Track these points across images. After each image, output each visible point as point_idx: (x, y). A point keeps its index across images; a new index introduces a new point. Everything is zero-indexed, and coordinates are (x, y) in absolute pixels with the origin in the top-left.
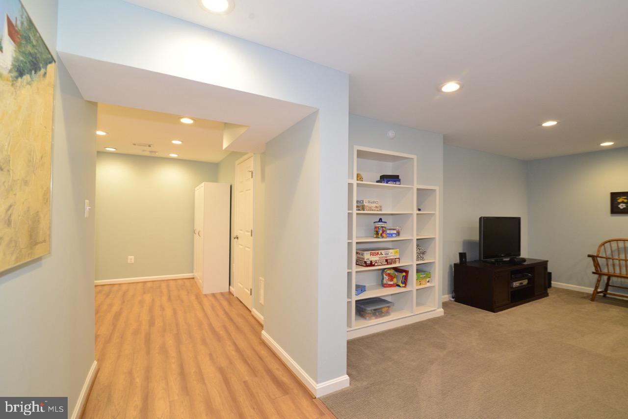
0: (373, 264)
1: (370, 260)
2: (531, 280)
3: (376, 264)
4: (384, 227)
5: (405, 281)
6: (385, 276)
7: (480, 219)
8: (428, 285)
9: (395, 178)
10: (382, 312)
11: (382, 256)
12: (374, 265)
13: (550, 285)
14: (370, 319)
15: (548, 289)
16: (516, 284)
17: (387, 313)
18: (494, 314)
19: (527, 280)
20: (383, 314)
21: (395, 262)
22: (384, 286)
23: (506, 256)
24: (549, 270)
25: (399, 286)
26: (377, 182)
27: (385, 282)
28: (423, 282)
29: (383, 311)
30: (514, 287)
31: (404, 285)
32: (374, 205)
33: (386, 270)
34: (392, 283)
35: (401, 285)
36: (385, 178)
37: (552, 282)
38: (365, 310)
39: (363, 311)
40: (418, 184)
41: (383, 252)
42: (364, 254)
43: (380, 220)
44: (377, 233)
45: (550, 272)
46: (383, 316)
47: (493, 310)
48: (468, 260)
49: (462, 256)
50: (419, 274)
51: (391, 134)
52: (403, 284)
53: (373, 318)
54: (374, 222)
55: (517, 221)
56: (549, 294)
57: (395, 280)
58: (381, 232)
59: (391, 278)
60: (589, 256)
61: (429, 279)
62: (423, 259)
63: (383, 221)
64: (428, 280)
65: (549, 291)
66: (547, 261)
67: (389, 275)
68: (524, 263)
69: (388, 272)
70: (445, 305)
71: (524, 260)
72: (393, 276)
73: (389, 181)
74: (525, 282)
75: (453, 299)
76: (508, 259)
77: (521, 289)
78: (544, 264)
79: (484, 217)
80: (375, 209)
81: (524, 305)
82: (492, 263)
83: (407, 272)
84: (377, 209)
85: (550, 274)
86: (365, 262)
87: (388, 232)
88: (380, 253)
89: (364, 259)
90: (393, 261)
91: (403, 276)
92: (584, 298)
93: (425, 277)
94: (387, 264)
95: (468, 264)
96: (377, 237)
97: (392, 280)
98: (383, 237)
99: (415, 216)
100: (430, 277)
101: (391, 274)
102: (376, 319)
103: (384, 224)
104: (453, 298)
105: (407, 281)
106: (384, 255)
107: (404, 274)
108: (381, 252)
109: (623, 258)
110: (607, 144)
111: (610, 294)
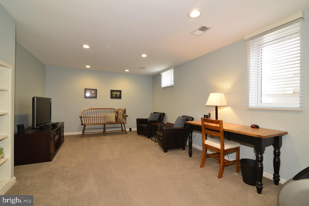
2: (60, 134)
18: (51, 162)
19: (58, 135)
23: (45, 123)
49: (20, 127)
55: (50, 100)
56: (64, 140)
60: (80, 117)
71: (58, 123)
81: (59, 150)
100: (3, 153)
109: (89, 116)
110: (88, 67)
111: (85, 133)
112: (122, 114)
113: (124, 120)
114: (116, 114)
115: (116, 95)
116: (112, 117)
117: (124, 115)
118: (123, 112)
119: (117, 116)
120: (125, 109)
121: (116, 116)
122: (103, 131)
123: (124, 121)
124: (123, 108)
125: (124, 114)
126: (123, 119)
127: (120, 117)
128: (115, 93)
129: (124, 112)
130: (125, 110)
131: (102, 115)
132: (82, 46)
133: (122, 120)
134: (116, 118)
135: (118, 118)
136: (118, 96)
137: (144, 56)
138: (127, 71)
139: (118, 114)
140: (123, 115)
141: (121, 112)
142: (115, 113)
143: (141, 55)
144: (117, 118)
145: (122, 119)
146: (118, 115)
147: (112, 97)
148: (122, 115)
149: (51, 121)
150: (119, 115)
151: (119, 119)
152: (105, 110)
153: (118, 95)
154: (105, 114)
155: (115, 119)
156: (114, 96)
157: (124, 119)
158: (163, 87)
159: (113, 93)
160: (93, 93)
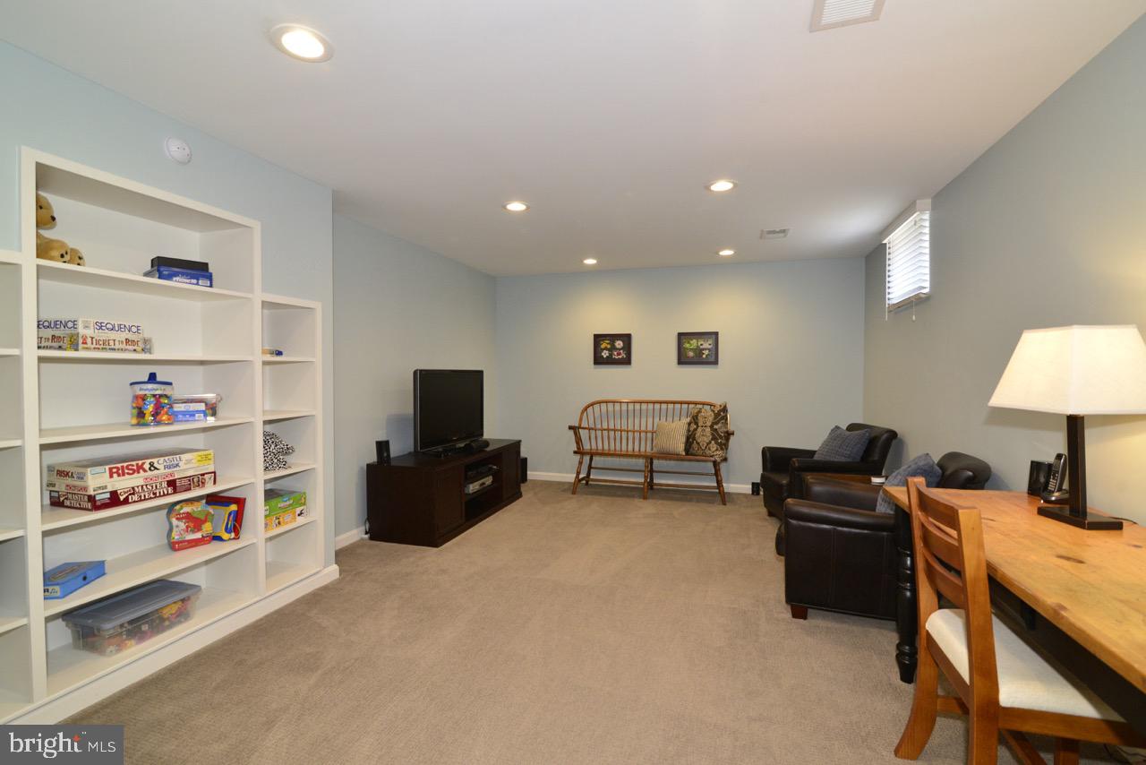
0: (122, 498)
1: (110, 489)
2: (496, 476)
3: (135, 498)
4: (166, 396)
5: (236, 524)
6: (174, 521)
7: (415, 372)
8: (300, 520)
9: (198, 270)
10: (162, 620)
11: (156, 472)
12: (126, 502)
13: (524, 478)
14: (120, 647)
15: (522, 485)
16: (473, 488)
17: (182, 615)
18: (435, 550)
19: (491, 477)
20: (167, 623)
21: (202, 483)
22: (175, 546)
23: (460, 440)
24: (523, 454)
25: (219, 539)
26: (147, 274)
27: (175, 536)
28: (287, 517)
29: (166, 616)
30: (471, 492)
31: (233, 535)
32: (124, 335)
33: (178, 507)
34: (198, 535)
35: (225, 536)
36: (164, 266)
37: (528, 473)
38: (99, 630)
39: (94, 635)
40: (264, 290)
41: (160, 463)
42: (84, 474)
43: (152, 378)
44: (141, 414)
45: (526, 456)
46: (164, 629)
47: (435, 543)
48: (392, 456)
49: (382, 447)
50: (273, 502)
51: (175, 148)
52: (230, 532)
53: (133, 642)
54: (132, 384)
55: (478, 375)
56: (523, 493)
57: (207, 528)
58: (150, 408)
59: (195, 522)
60: (570, 428)
61: (302, 508)
62: (285, 465)
63: (159, 378)
64: (298, 510)
65: (523, 488)
66: (520, 441)
67: (188, 517)
68: (488, 449)
69: (187, 509)
70: (342, 556)
71: (487, 443)
72: (203, 517)
73: (176, 274)
74: (488, 480)
75: (367, 536)
76: (462, 445)
77: (484, 492)
78: (516, 445)
79: (421, 371)
80: (124, 346)
81: (484, 521)
82: (438, 455)
83: (240, 502)
84: (131, 348)
85: (525, 460)
86: (91, 499)
87: (179, 407)
88: (147, 466)
89: (85, 489)
90: (199, 480)
91: (230, 514)
92: (564, 491)
93: (290, 505)
94: (175, 492)
95: (393, 463)
96: (139, 424)
97: (198, 528)
98: (158, 423)
99: (258, 366)
100: (304, 504)
101: (195, 515)
102: (137, 644)
103: (163, 387)
104: (366, 533)
105: (240, 526)
106: (162, 471)
107: (234, 507)
108: (152, 465)
109: (605, 426)
110: (590, 262)
111: (593, 480)
112: (709, 424)
113: (717, 450)
114: (689, 424)
115: (699, 351)
116: (674, 434)
117: (715, 427)
118: (715, 419)
119: (692, 429)
120: (725, 407)
121: (689, 431)
122: (643, 480)
123: (715, 453)
124: (718, 401)
125: (717, 423)
126: (713, 446)
127: (704, 436)
128: (694, 343)
129: (717, 415)
130: (725, 409)
131: (647, 423)
132: (504, 207)
133: (709, 449)
134: (688, 438)
135: (694, 439)
136: (704, 356)
137: (722, 186)
138: (727, 253)
139: (697, 424)
140: (711, 427)
141: (708, 416)
142: (689, 420)
143: (708, 188)
144: (690, 439)
145: (710, 442)
146: (698, 426)
147: (683, 360)
148: (708, 429)
149: (482, 435)
150: (700, 429)
151: (698, 444)
152: (657, 406)
153: (706, 352)
154: (657, 420)
155: (684, 440)
156: (691, 354)
157: (716, 443)
158: (895, 301)
159: (687, 345)
160: (620, 350)
